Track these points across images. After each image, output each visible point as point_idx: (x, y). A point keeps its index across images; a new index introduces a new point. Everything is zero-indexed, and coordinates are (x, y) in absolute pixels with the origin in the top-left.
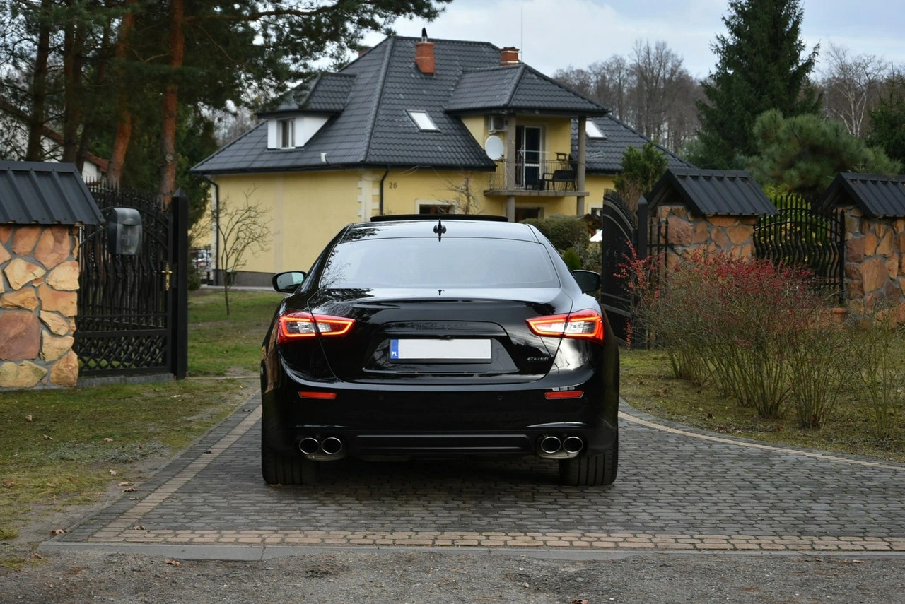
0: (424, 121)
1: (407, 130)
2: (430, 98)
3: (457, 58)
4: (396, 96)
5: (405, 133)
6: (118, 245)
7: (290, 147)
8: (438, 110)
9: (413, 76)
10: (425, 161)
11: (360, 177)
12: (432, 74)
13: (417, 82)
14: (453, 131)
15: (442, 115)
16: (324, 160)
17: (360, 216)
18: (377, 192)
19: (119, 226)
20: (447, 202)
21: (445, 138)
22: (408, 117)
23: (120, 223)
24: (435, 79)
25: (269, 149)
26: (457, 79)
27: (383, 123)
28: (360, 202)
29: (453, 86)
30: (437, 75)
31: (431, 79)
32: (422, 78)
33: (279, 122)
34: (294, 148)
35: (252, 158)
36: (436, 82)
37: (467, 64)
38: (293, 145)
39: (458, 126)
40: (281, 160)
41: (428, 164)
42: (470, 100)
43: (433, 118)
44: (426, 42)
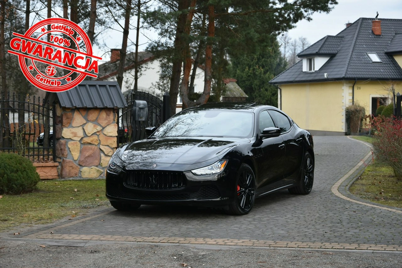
0: (374, 58)
1: (366, 62)
2: (378, 47)
3: (393, 27)
4: (362, 46)
5: (365, 63)
6: (137, 117)
7: (313, 71)
8: (382, 52)
9: (370, 36)
10: (374, 76)
11: (343, 84)
12: (380, 35)
13: (372, 39)
14: (389, 62)
15: (384, 54)
16: (326, 77)
17: (343, 103)
18: (351, 91)
19: (137, 109)
20: (384, 96)
21: (384, 65)
22: (367, 56)
23: (138, 107)
24: (381, 38)
25: (303, 72)
26: (392, 37)
27: (355, 59)
28: (343, 96)
29: (390, 41)
30: (382, 35)
31: (379, 38)
32: (375, 37)
33: (307, 59)
34: (314, 71)
35: (296, 76)
36: (381, 39)
37: (398, 30)
38: (314, 70)
39: (391, 59)
40: (309, 77)
41: (376, 78)
42: (397, 47)
43: (379, 56)
44: (377, 20)
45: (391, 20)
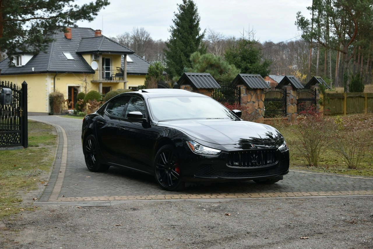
0: (69, 56)
1: (63, 59)
2: (71, 48)
3: (79, 33)
4: (58, 47)
5: (62, 60)
7: (20, 66)
8: (74, 52)
9: (64, 40)
10: (70, 70)
11: (46, 76)
12: (71, 39)
13: (66, 42)
14: (79, 60)
15: (75, 54)
16: (33, 70)
17: (47, 90)
18: (53, 81)
19: (5, 95)
20: (79, 85)
21: (76, 62)
22: (63, 55)
23: (5, 93)
24: (72, 41)
26: (80, 41)
27: (54, 57)
28: (47, 85)
29: (78, 44)
30: (73, 39)
31: (70, 41)
32: (67, 41)
33: (16, 56)
34: (21, 66)
35: (6, 70)
36: (73, 42)
37: (83, 36)
38: (21, 65)
39: (81, 58)
40: (17, 70)
41: (71, 72)
42: (85, 49)
43: (72, 55)
44: (68, 28)
45: (84, 28)
